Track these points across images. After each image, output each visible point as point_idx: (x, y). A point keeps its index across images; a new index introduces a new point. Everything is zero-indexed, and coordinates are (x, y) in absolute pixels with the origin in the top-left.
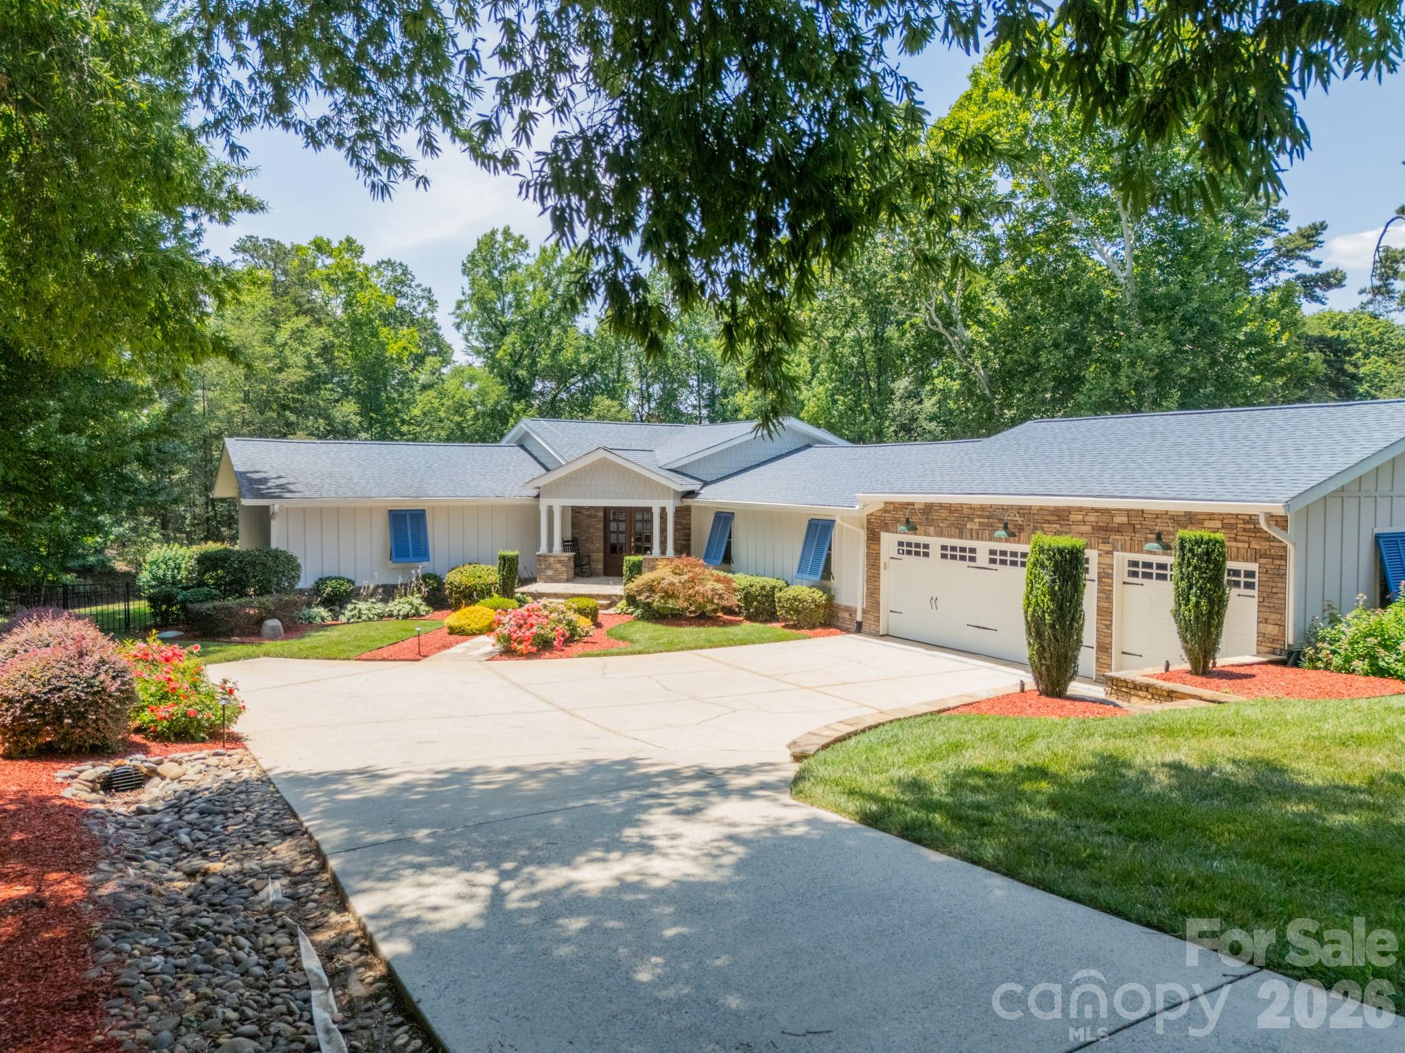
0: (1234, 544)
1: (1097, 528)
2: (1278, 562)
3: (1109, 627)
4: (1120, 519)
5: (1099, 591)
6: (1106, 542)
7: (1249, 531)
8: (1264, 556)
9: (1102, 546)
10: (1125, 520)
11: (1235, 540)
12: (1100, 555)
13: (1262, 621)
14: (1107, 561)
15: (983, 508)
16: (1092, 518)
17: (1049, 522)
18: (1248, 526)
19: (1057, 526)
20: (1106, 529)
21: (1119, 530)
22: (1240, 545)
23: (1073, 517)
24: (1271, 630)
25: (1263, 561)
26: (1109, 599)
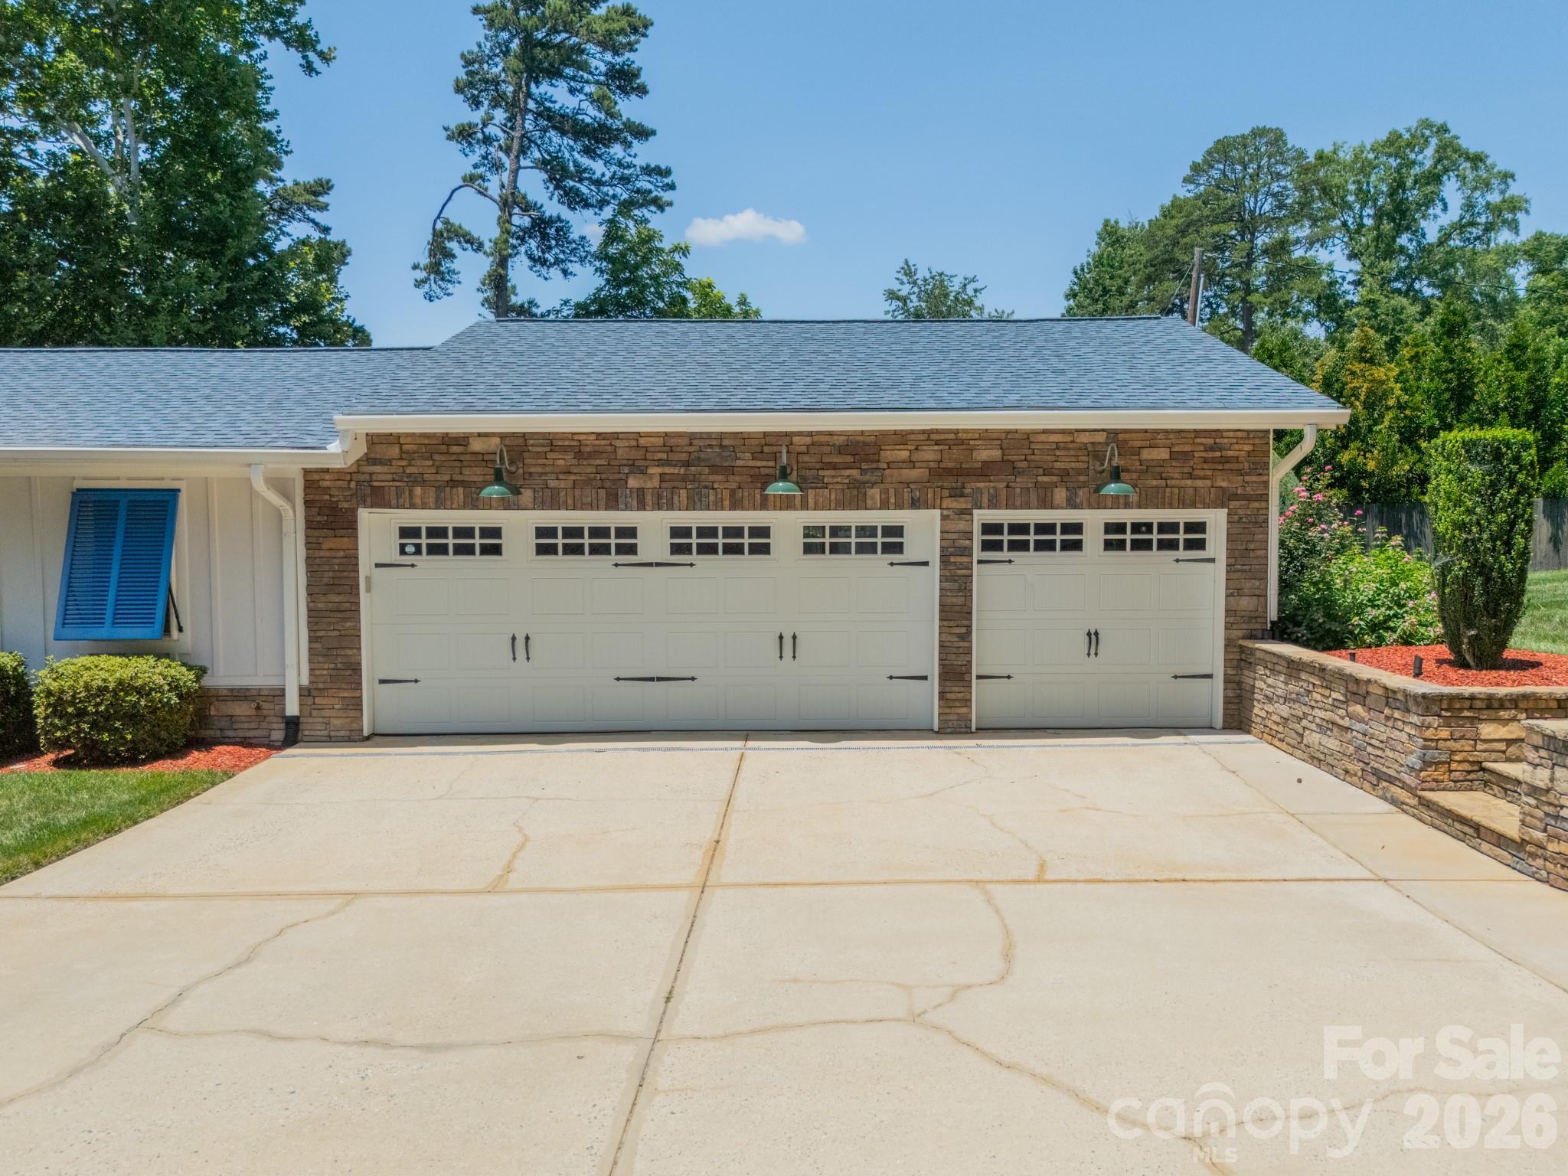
0: (1189, 482)
1: (939, 472)
2: (1257, 505)
3: (966, 636)
4: (987, 454)
5: (944, 579)
6: (957, 493)
7: (1214, 461)
8: (1234, 497)
9: (947, 503)
10: (996, 454)
11: (1191, 476)
12: (944, 518)
13: (1233, 591)
14: (961, 525)
15: (669, 442)
16: (929, 454)
17: (834, 466)
18: (1211, 455)
19: (855, 473)
20: (958, 472)
21: (985, 471)
22: (1199, 483)
23: (888, 455)
24: (1246, 603)
25: (1233, 504)
26: (966, 590)
